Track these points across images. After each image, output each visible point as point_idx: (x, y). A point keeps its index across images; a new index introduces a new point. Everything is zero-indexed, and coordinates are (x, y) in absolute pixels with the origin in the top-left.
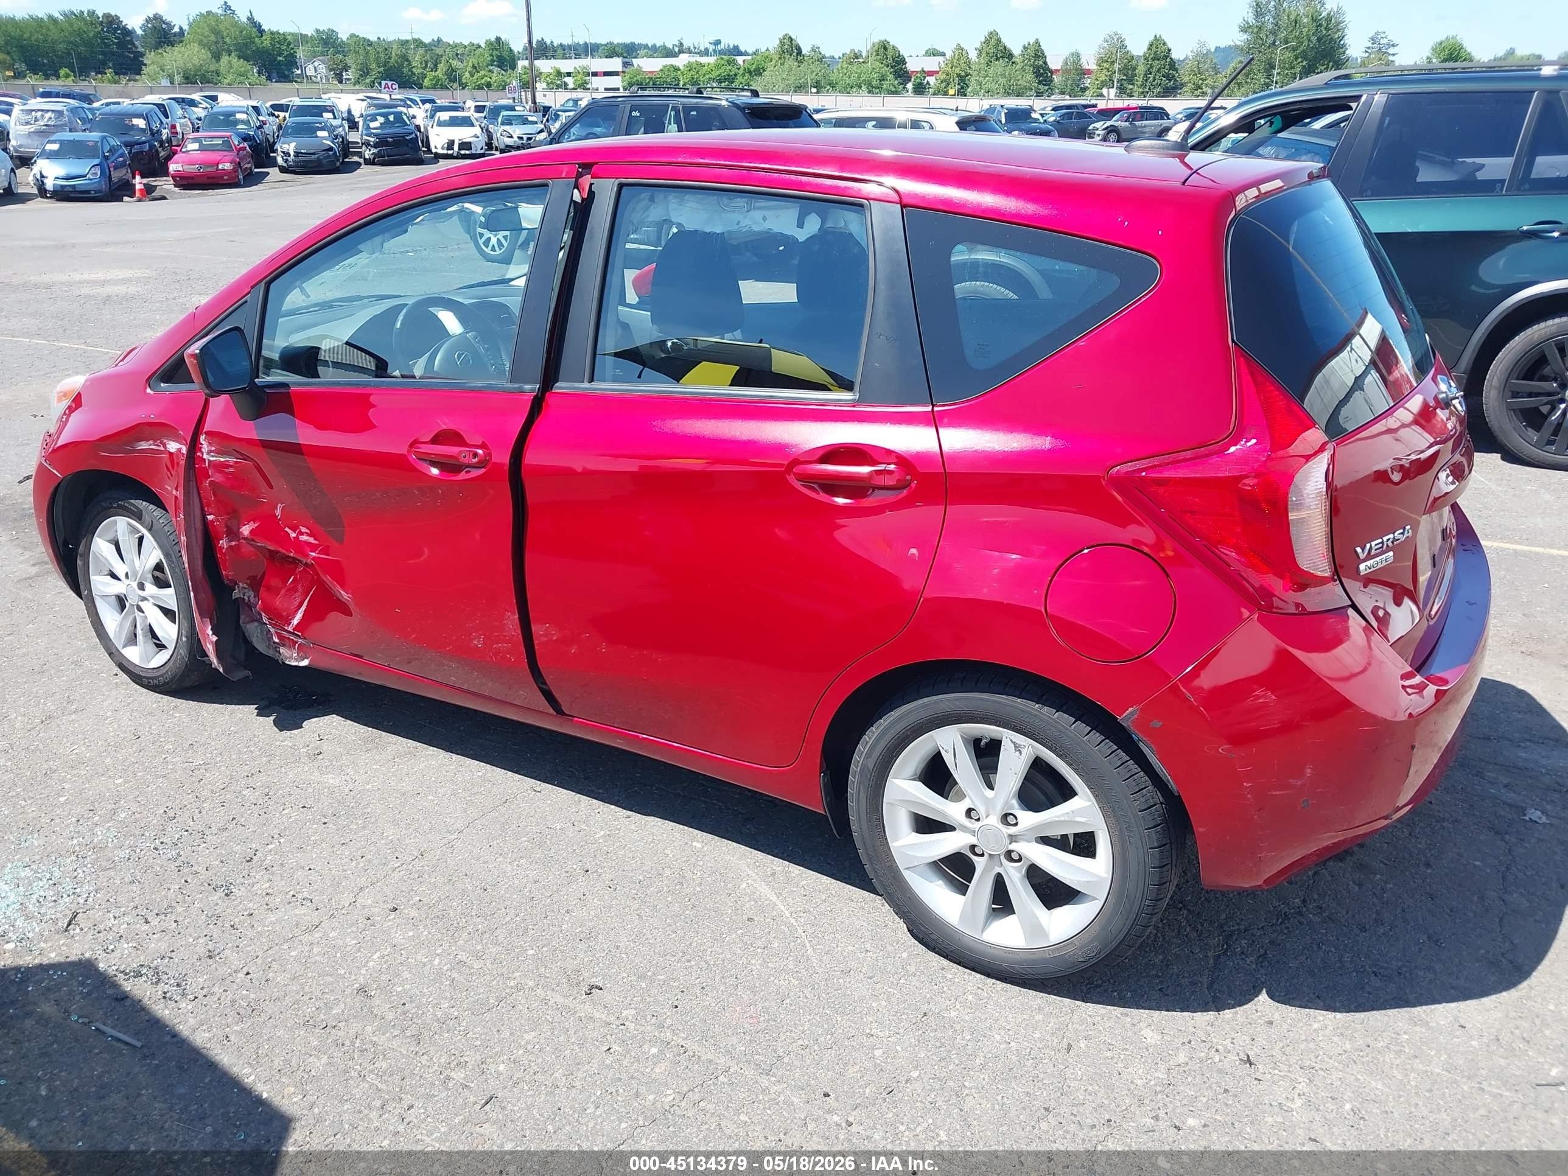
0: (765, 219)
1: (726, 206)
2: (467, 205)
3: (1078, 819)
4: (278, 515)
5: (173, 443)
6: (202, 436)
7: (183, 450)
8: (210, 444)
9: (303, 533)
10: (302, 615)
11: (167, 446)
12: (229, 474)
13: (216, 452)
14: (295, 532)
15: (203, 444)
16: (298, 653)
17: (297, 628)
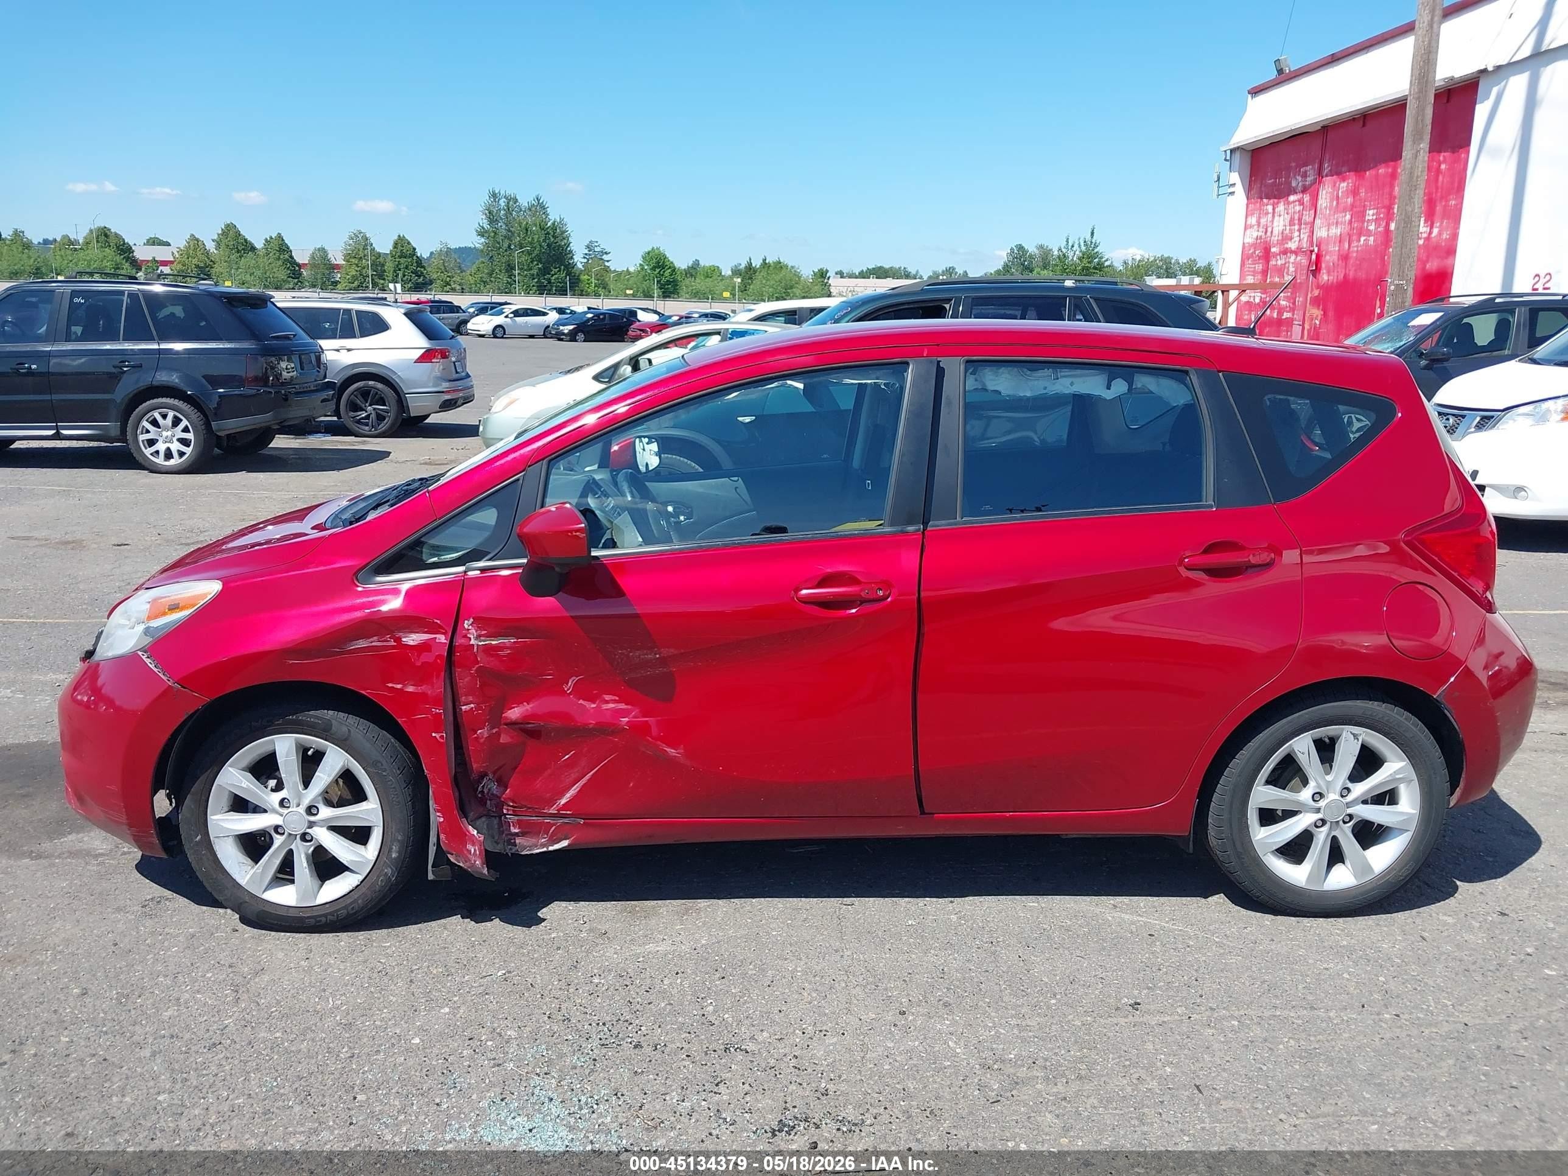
0: (1072, 384)
1: (1028, 376)
2: (789, 382)
3: (1397, 777)
4: (568, 690)
5: (417, 634)
6: (466, 622)
7: (439, 639)
8: (479, 628)
9: (607, 702)
10: (576, 791)
11: (404, 639)
12: (504, 656)
13: (489, 636)
14: (594, 703)
15: (468, 630)
16: (552, 836)
17: (566, 806)
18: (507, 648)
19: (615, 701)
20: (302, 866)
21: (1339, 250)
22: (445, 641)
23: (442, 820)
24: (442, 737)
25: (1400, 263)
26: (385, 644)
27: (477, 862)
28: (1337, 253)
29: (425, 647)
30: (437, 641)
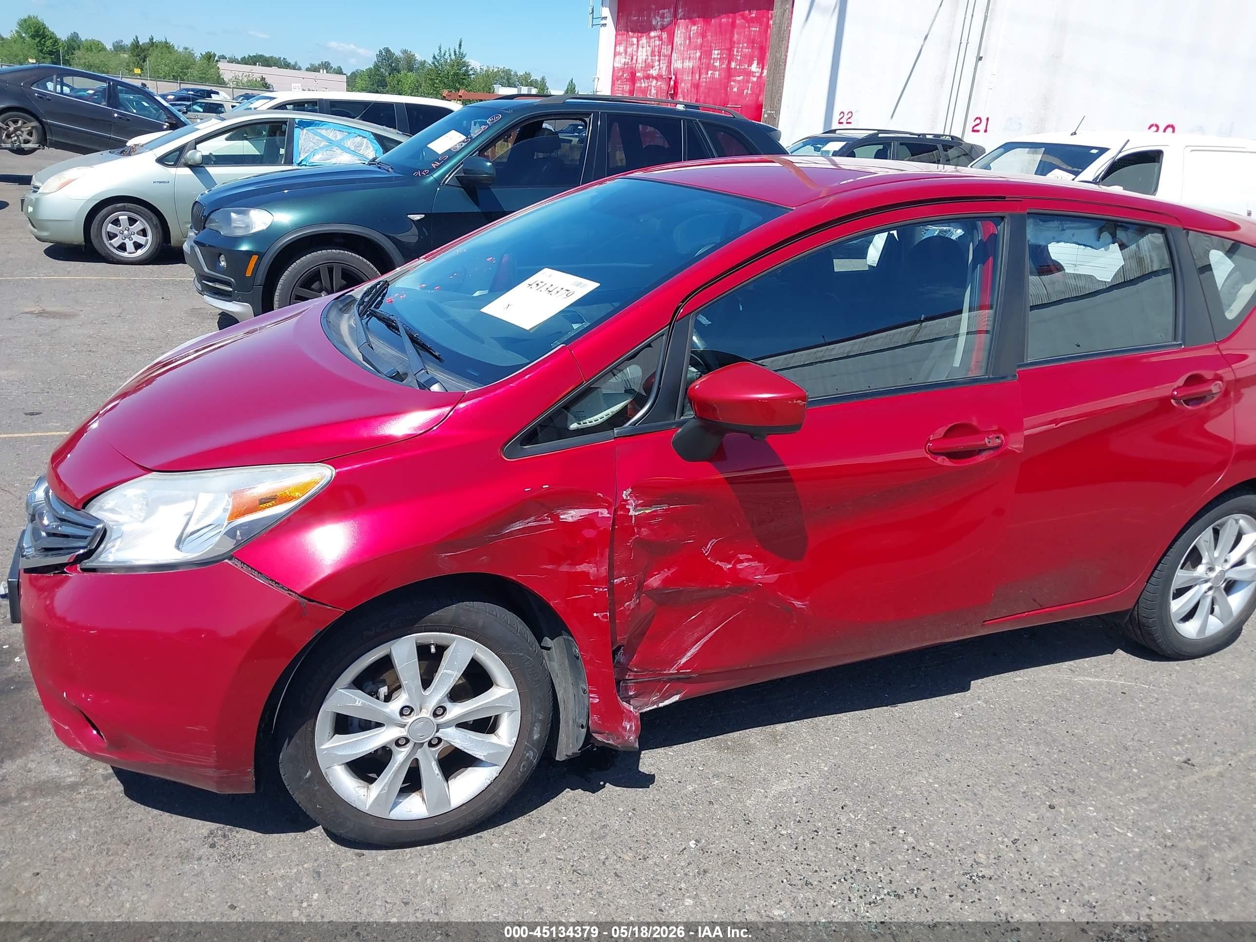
4: (706, 552)
5: (576, 510)
6: (625, 492)
7: (602, 514)
8: (637, 498)
9: (742, 561)
10: (697, 649)
11: (562, 517)
12: (655, 525)
13: (644, 505)
14: (730, 563)
15: (626, 500)
16: (664, 693)
17: (686, 665)
18: (659, 516)
19: (748, 560)
20: (430, 770)
21: (692, 80)
22: (609, 515)
23: (597, 701)
24: (605, 616)
25: (771, 97)
26: (541, 523)
27: (631, 738)
28: (690, 82)
29: (587, 522)
30: (600, 516)
